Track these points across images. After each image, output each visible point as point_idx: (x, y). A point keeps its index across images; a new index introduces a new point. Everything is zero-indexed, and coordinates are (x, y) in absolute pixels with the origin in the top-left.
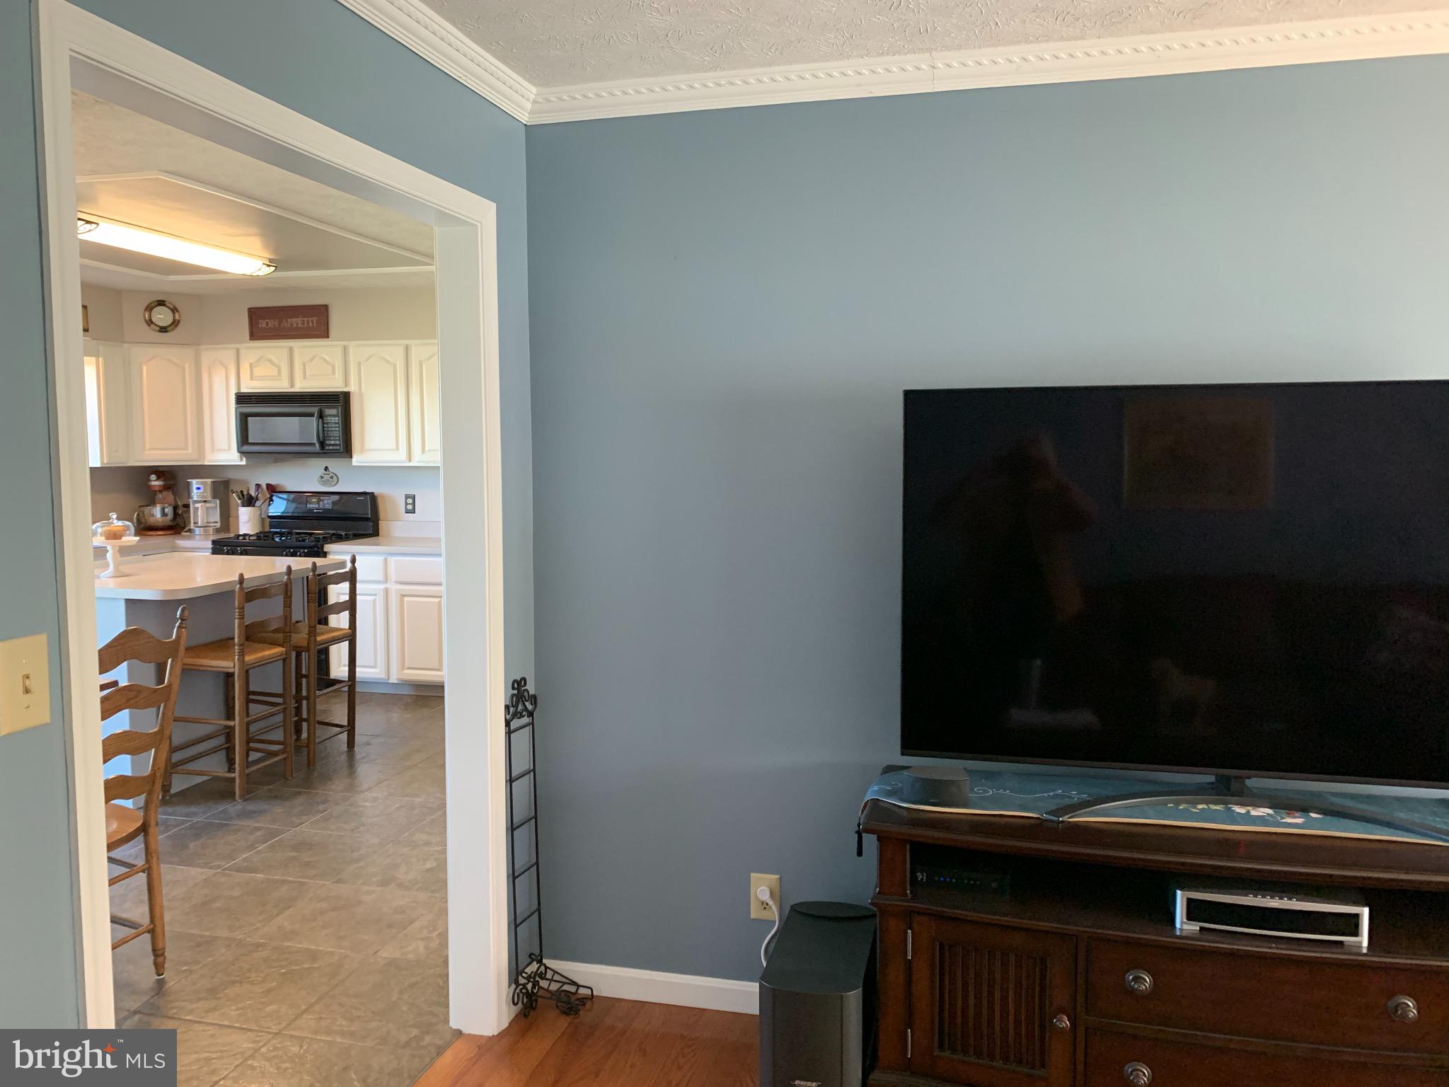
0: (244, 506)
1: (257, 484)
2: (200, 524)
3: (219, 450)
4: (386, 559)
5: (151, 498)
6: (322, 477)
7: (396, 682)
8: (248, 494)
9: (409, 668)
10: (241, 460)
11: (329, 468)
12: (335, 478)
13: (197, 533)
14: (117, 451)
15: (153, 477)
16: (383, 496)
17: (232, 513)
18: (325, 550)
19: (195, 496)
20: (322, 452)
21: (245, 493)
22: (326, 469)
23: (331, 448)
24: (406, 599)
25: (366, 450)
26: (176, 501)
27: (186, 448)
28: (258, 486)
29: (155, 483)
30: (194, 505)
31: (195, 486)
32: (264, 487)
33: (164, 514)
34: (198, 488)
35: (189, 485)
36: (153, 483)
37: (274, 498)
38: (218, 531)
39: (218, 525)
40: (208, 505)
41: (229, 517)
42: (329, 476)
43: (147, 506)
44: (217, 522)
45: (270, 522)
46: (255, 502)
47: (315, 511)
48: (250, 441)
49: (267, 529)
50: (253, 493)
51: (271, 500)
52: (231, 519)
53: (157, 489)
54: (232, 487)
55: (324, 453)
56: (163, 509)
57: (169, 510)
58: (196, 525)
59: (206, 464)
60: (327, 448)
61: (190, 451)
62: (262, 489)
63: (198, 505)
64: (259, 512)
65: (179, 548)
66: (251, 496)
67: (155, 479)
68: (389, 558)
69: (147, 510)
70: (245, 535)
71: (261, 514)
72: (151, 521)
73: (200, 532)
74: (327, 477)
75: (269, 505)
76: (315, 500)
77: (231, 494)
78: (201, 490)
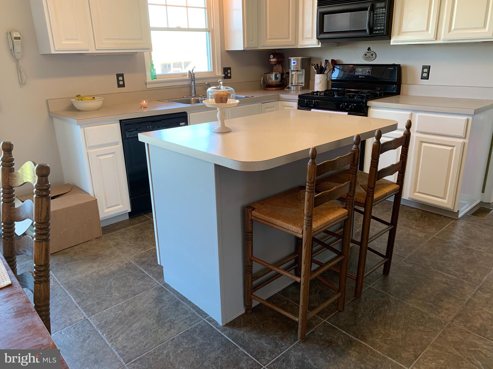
0: (318, 74)
1: (326, 60)
2: (293, 84)
3: (306, 38)
4: (412, 114)
5: (270, 69)
6: (366, 55)
7: (408, 199)
8: (321, 66)
9: (418, 192)
10: (319, 44)
11: (371, 48)
12: (374, 55)
13: (292, 89)
14: (252, 40)
15: (272, 56)
16: (406, 67)
17: (312, 78)
18: (368, 105)
19: (292, 68)
20: (371, 35)
21: (319, 65)
22: (369, 49)
23: (377, 32)
24: (424, 144)
25: (403, 32)
26: (283, 70)
27: (288, 38)
28: (327, 61)
29: (273, 60)
30: (291, 73)
31: (292, 62)
32: (330, 61)
33: (276, 78)
34: (294, 63)
35: (289, 60)
36: (272, 60)
37: (335, 69)
38: (303, 88)
39: (303, 85)
40: (299, 73)
41: (310, 80)
42: (371, 54)
43: (268, 73)
44: (303, 83)
45: (332, 83)
46: (324, 71)
47: (360, 77)
48: (325, 31)
49: (330, 88)
50: (323, 65)
51: (334, 70)
52: (310, 81)
53: (273, 63)
54: (313, 62)
55: (372, 36)
56: (276, 75)
57: (279, 76)
58: (292, 84)
59: (299, 47)
60: (374, 32)
61: (290, 40)
62: (329, 63)
63: (293, 73)
64: (326, 78)
65: (281, 99)
66: (323, 67)
67: (272, 57)
68: (414, 113)
69: (268, 76)
70: (317, 92)
71: (327, 78)
72: (270, 81)
73: (294, 89)
74: (369, 55)
75: (332, 73)
76: (361, 70)
77: (311, 65)
78: (295, 64)
